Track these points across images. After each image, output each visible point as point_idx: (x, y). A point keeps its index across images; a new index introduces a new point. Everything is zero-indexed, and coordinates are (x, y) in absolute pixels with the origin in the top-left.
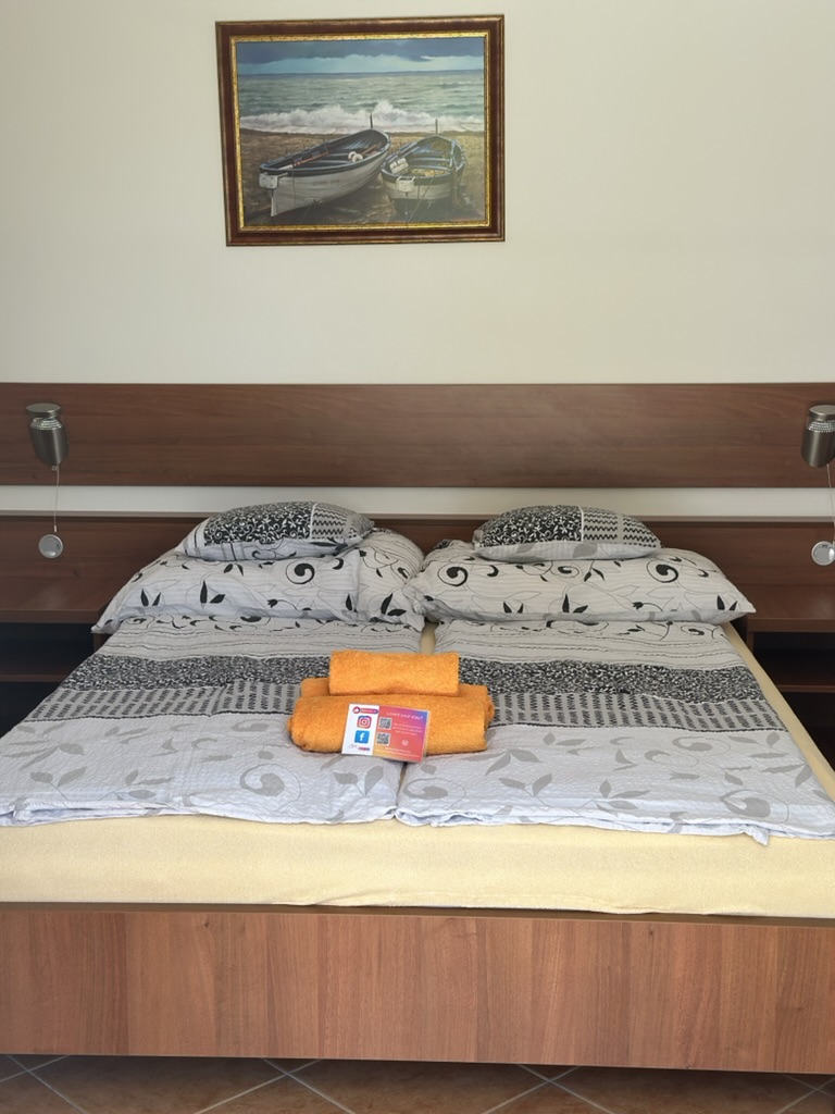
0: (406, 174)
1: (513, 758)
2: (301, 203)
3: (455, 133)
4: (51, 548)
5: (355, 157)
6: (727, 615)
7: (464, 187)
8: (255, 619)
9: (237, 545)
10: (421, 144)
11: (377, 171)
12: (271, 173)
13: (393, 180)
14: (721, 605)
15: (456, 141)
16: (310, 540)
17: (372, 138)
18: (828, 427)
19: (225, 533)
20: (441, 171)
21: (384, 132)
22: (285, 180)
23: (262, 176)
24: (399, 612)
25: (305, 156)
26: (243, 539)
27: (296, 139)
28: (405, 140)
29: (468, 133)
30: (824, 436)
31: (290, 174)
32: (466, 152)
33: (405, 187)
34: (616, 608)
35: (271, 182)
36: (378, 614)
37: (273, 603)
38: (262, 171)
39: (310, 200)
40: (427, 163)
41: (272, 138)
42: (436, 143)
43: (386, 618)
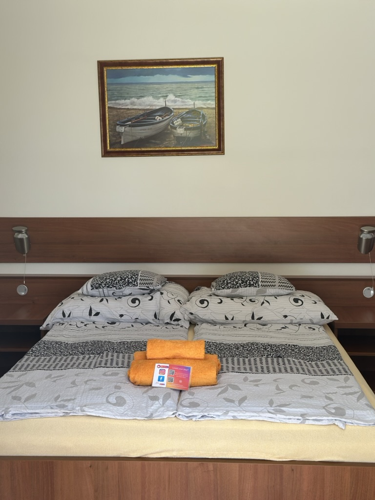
0: (181, 126)
1: (229, 388)
2: (134, 138)
3: (202, 108)
4: (22, 291)
5: (158, 118)
6: (326, 321)
7: (206, 132)
8: (113, 323)
9: (105, 290)
10: (187, 113)
11: (168, 124)
12: (121, 126)
13: (175, 128)
14: (322, 317)
15: (202, 112)
16: (138, 287)
17: (166, 110)
18: (369, 236)
19: (100, 284)
20: (196, 124)
21: (171, 108)
22: (128, 129)
23: (118, 127)
24: (178, 320)
25: (137, 118)
26: (108, 287)
27: (132, 111)
28: (180, 111)
29: (208, 108)
30: (367, 240)
31: (130, 126)
32: (207, 116)
33: (180, 131)
34: (276, 318)
35: (122, 129)
36: (169, 321)
37: (121, 316)
38: (118, 125)
39: (138, 137)
40: (190, 121)
41: (122, 110)
42: (194, 112)
43: (172, 322)
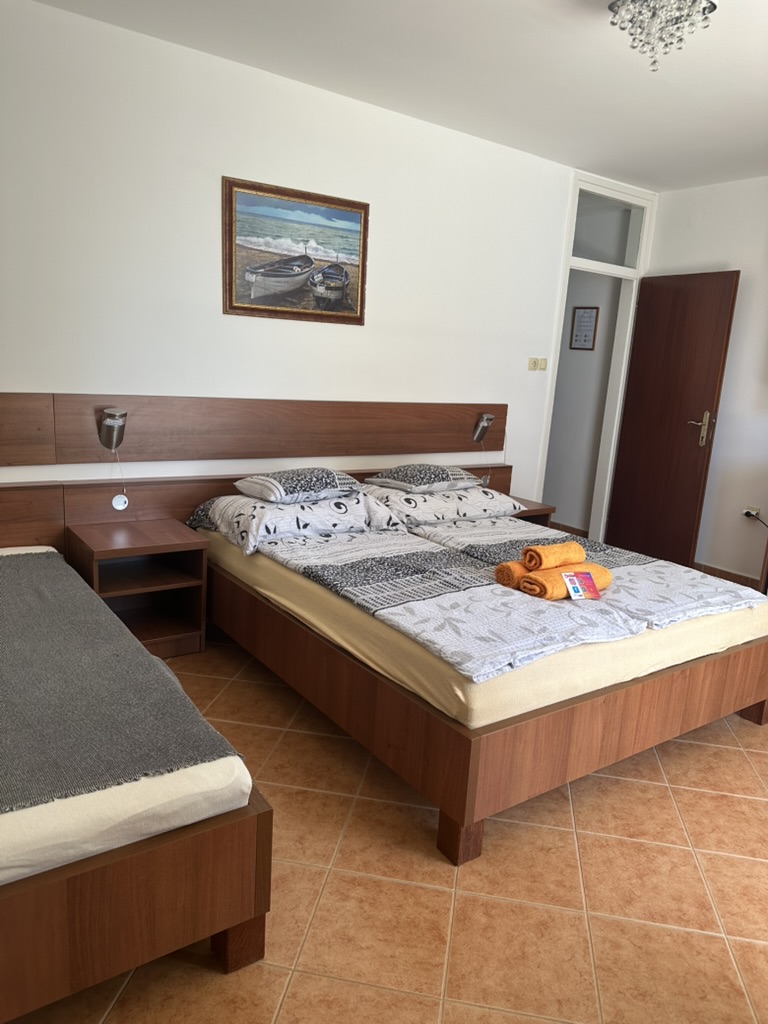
0: (322, 283)
2: (267, 293)
3: (345, 264)
4: (120, 503)
5: (297, 270)
7: (348, 295)
9: (301, 493)
10: (329, 267)
11: (308, 279)
12: (252, 273)
13: (315, 285)
15: (346, 268)
16: (339, 489)
17: (306, 260)
20: (338, 284)
22: (260, 278)
23: (247, 274)
24: (395, 524)
25: (271, 265)
26: (304, 490)
27: (267, 255)
28: (322, 263)
29: (351, 265)
30: (483, 427)
31: (263, 274)
32: (350, 275)
33: (321, 290)
34: (478, 513)
35: (252, 278)
36: (385, 527)
37: (335, 525)
38: (248, 271)
39: (273, 291)
40: (332, 278)
41: (254, 252)
42: (337, 267)
43: (390, 528)
